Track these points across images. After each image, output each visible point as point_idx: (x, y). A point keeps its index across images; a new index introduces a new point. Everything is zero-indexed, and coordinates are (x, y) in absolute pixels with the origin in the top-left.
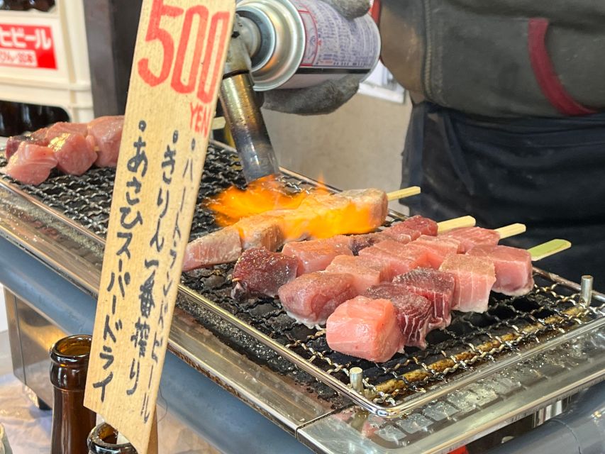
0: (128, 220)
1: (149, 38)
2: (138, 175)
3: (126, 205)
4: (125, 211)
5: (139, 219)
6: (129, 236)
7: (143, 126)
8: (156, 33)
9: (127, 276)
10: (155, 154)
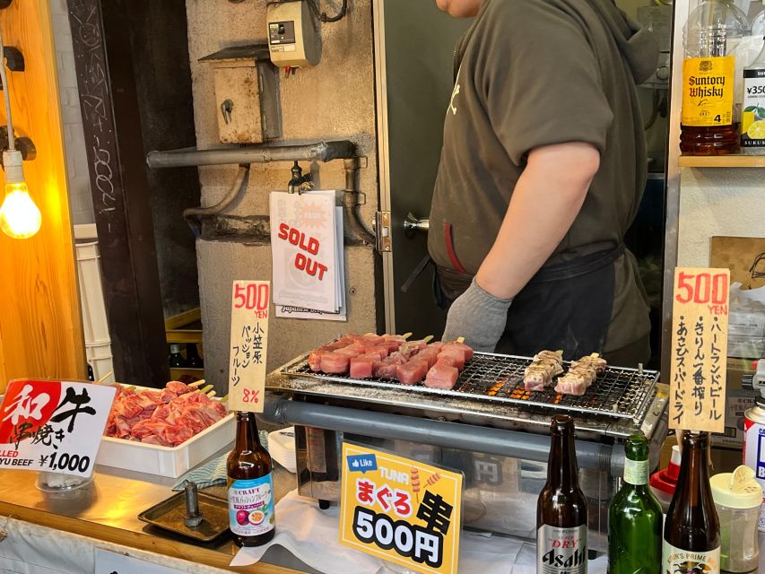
0: (680, 353)
1: (680, 286)
2: (683, 336)
3: (679, 347)
4: (679, 350)
5: (686, 350)
6: (683, 359)
7: (682, 318)
8: (681, 285)
9: (684, 374)
10: (690, 326)
